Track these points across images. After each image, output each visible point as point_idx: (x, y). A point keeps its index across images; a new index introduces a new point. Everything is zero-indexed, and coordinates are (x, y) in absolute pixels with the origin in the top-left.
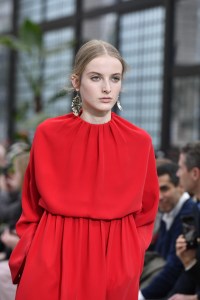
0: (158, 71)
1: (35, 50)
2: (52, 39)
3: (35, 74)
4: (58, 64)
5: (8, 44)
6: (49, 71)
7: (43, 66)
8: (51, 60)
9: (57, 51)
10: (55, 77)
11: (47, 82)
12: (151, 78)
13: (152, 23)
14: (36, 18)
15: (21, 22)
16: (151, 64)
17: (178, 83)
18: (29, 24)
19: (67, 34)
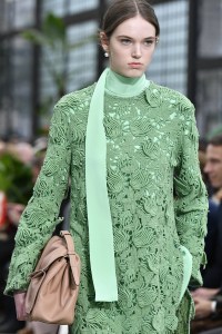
0: (182, 63)
1: (59, 44)
2: (75, 32)
3: (59, 68)
4: (82, 58)
5: (32, 38)
6: (73, 66)
7: (66, 60)
8: (75, 54)
9: (81, 45)
10: (79, 71)
11: (71, 76)
12: (175, 71)
13: (176, 16)
14: (59, 12)
15: (44, 16)
16: (175, 57)
17: (202, 75)
18: (52, 18)
19: (90, 28)
